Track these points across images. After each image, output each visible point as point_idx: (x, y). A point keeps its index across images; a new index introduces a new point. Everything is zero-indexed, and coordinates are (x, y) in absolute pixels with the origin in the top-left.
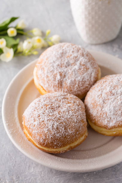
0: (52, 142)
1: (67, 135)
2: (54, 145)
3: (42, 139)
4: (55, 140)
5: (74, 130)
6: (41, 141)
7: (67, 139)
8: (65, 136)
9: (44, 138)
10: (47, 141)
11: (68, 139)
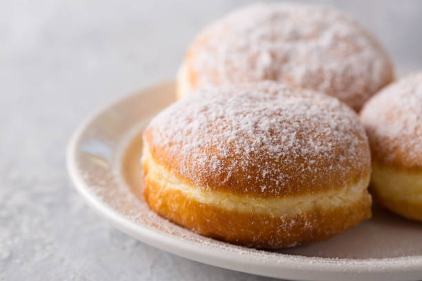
0: (255, 168)
1: (307, 154)
2: (261, 177)
3: (219, 158)
4: (264, 161)
5: (330, 144)
6: (214, 167)
7: (306, 166)
8: (300, 156)
9: (224, 155)
10: (234, 165)
11: (309, 167)
